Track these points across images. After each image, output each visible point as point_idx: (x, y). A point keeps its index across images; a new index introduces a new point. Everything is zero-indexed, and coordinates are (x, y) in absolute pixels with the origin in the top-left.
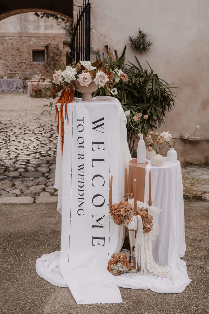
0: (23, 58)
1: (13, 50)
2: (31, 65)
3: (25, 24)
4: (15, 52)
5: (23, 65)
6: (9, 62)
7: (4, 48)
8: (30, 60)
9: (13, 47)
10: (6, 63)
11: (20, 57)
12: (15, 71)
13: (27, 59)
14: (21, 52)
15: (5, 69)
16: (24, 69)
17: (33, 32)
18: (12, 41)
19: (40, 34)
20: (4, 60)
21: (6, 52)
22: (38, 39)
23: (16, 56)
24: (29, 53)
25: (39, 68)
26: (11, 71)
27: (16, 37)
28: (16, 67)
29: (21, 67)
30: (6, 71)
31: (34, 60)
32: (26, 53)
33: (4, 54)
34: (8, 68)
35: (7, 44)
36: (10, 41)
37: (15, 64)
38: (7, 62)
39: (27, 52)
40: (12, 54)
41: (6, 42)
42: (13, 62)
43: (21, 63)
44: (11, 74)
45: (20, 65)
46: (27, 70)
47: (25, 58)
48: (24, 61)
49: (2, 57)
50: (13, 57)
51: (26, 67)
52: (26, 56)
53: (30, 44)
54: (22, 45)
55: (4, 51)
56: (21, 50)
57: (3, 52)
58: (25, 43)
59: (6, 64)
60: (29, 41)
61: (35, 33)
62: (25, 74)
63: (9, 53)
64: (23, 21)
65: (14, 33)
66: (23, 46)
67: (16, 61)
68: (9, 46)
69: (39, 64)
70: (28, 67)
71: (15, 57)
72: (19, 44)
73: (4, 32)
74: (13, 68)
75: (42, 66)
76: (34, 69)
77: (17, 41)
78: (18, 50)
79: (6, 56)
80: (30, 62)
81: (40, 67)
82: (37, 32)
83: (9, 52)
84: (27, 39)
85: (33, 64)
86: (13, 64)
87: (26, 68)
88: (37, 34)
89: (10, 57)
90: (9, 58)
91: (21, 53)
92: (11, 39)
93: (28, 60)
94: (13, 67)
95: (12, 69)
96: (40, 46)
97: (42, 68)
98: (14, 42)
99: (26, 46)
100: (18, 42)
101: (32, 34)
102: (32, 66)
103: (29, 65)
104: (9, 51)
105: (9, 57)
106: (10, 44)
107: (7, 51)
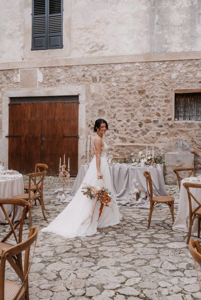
0: (153, 110)
1: (130, 94)
2: (171, 126)
3: (160, 33)
4: (135, 98)
5: (151, 128)
6: (120, 121)
7: (109, 90)
8: (168, 115)
9: (132, 86)
10: (114, 122)
11: (146, 109)
12: (133, 142)
13: (161, 113)
14: (147, 96)
15: (111, 136)
16: (154, 136)
17: (179, 50)
18: (129, 73)
19: (195, 53)
20: (109, 115)
21: (114, 98)
22: (190, 66)
23: (136, 106)
24: (168, 99)
25: (189, 133)
26: (123, 140)
27: (138, 64)
28: (136, 131)
29: (148, 131)
30: (112, 139)
31: (177, 116)
32: (161, 99)
33: (110, 103)
34: (116, 134)
35: (116, 81)
36: (124, 74)
37: (134, 124)
38: (115, 120)
39: (162, 97)
40: (127, 102)
41: (115, 77)
42: (128, 121)
43: (148, 121)
44: (123, 146)
45: (143, 128)
46: (160, 138)
47: (156, 111)
48: (156, 118)
49: (105, 110)
50: (129, 108)
51: (159, 132)
52: (159, 107)
53: (170, 77)
54: (151, 82)
55: (109, 97)
56: (147, 93)
57: (107, 99)
58: (158, 76)
59: (114, 124)
60: (169, 71)
61: (183, 53)
62: (156, 148)
63: (120, 101)
64: (156, 27)
65: (135, 56)
66: (153, 84)
67: (135, 118)
68: (121, 86)
69: (190, 126)
70: (162, 131)
71: (134, 110)
72: (145, 78)
73: (113, 54)
74: (127, 133)
75: (198, 128)
76: (178, 137)
77: (140, 73)
78: (141, 92)
79: (112, 107)
80: (169, 119)
81: (192, 131)
82: (188, 48)
83: (122, 98)
84: (165, 66)
85: (175, 124)
86: (129, 124)
87: (158, 134)
88: (188, 54)
89: (123, 109)
90: (119, 110)
91: (148, 100)
92: (126, 70)
93: (164, 115)
94: (127, 131)
95: (126, 136)
96: (195, 82)
97: (197, 132)
98: (134, 74)
99: (161, 82)
100: (142, 75)
101: (176, 53)
102: (172, 130)
103: (165, 128)
104: (122, 96)
105: (120, 108)
106: (125, 79)
107: (116, 96)
